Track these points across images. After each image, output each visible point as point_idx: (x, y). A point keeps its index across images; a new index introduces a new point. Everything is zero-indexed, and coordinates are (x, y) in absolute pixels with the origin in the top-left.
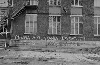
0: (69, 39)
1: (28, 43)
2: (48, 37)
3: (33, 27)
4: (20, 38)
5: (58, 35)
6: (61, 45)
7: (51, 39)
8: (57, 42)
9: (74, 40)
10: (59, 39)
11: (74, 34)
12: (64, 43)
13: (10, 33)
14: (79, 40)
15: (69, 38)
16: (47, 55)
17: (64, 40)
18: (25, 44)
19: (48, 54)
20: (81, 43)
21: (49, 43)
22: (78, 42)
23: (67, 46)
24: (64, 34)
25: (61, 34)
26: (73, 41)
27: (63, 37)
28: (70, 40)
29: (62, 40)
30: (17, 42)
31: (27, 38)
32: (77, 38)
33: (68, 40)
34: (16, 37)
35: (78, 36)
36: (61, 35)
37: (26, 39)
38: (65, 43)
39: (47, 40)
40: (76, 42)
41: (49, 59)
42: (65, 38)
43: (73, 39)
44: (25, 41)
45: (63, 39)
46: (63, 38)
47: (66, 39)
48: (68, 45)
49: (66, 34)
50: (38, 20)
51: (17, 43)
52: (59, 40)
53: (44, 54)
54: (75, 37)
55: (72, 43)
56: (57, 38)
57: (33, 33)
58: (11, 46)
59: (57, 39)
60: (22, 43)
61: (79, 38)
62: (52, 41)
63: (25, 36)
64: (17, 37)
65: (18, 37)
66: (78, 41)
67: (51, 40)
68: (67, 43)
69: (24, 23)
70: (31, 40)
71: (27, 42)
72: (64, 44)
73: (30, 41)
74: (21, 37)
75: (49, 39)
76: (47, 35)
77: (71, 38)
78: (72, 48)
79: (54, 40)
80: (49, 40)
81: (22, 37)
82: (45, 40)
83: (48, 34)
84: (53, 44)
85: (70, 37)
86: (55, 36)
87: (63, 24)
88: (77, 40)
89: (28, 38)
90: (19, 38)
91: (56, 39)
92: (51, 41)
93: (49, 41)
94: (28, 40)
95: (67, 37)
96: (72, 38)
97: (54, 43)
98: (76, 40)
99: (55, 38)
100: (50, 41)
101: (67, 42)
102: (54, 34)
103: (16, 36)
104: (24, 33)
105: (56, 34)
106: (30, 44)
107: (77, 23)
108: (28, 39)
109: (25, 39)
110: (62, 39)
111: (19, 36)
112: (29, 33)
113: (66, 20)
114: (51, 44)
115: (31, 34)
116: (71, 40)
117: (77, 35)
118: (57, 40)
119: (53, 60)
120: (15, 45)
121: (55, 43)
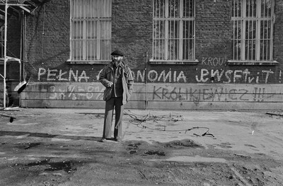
0: (224, 79)
1: (81, 94)
2: (151, 71)
3: (99, 38)
4: (55, 77)
5: (186, 65)
6: (197, 101)
7: (162, 79)
8: (183, 90)
9: (244, 83)
10: (191, 79)
11: (243, 60)
12: (206, 92)
13: (19, 60)
14: (261, 82)
15: (224, 74)
16: (156, 132)
17: (209, 82)
18: (72, 96)
19: (158, 129)
20: (266, 91)
21: (154, 93)
22: (256, 88)
23: (218, 104)
24: (207, 61)
25: (197, 61)
26: (239, 85)
27: (205, 72)
28: (227, 81)
29: (201, 82)
30: (43, 90)
31: (79, 75)
32: (253, 75)
33: (221, 82)
34: (40, 74)
35: (257, 65)
36: (197, 64)
37: (76, 80)
38: (210, 91)
39: (149, 84)
40: (250, 88)
41: (168, 145)
42: (213, 75)
43: (239, 76)
44: (71, 87)
45: (204, 78)
46: (202, 75)
47: (216, 76)
48: (223, 98)
49: (216, 61)
50: (114, 13)
51: (43, 96)
52: (189, 81)
53: (144, 129)
54: (246, 72)
55: (235, 90)
56: (182, 75)
57: (98, 57)
58: (23, 105)
59: (184, 78)
60: (60, 95)
61: (260, 76)
62: (165, 87)
63: (71, 72)
64: (43, 73)
65: (49, 75)
66: (256, 86)
67: (162, 81)
68: (219, 91)
69: (64, 25)
70: (93, 84)
71: (80, 90)
72: (207, 94)
73: (89, 87)
74: (58, 74)
75: (154, 77)
76: (149, 63)
77: (232, 74)
78: (234, 111)
79: (172, 82)
80: (157, 82)
81: (61, 75)
82: (140, 81)
83: (151, 60)
84: (168, 95)
85: (230, 72)
86: (177, 67)
87: (202, 24)
88: (254, 82)
89: (81, 78)
90: (51, 77)
91: (180, 77)
92: (163, 85)
93: (154, 84)
94: (80, 83)
95: (220, 71)
96: (235, 76)
97: (173, 92)
98: (250, 81)
99: (177, 75)
100: (158, 85)
101: (219, 87)
102: (173, 61)
103: (42, 71)
104: (68, 61)
105: (180, 60)
106: (88, 98)
107: (253, 19)
108: (83, 80)
109: (73, 80)
110: (202, 78)
111: (49, 71)
112: (84, 60)
113: (213, 9)
114: (161, 95)
115: (92, 62)
116: (232, 82)
117: (252, 62)
118: (181, 81)
119: (191, 150)
120: (39, 103)
121: (177, 91)
